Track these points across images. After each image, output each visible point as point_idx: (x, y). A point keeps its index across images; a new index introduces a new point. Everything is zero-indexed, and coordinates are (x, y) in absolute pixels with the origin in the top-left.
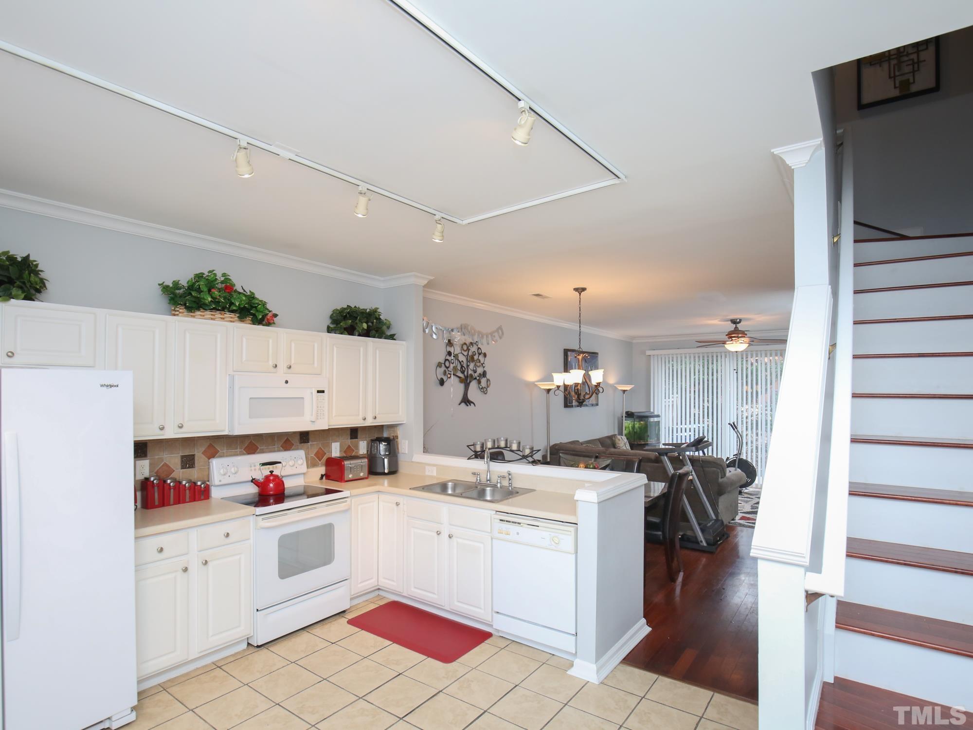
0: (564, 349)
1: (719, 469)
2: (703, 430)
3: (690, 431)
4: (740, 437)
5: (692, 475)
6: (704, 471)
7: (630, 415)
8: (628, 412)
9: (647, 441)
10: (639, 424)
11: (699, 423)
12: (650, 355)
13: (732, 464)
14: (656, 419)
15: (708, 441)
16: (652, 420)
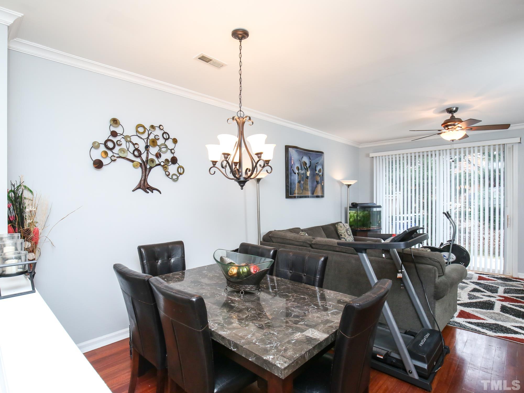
0: (286, 146)
1: (436, 267)
2: (419, 219)
3: (407, 219)
4: (453, 224)
5: (401, 272)
6: (416, 268)
7: (354, 206)
8: (354, 203)
9: (370, 228)
10: (363, 214)
11: (415, 212)
12: (373, 157)
13: (446, 249)
14: (378, 209)
15: (423, 234)
16: (375, 209)
